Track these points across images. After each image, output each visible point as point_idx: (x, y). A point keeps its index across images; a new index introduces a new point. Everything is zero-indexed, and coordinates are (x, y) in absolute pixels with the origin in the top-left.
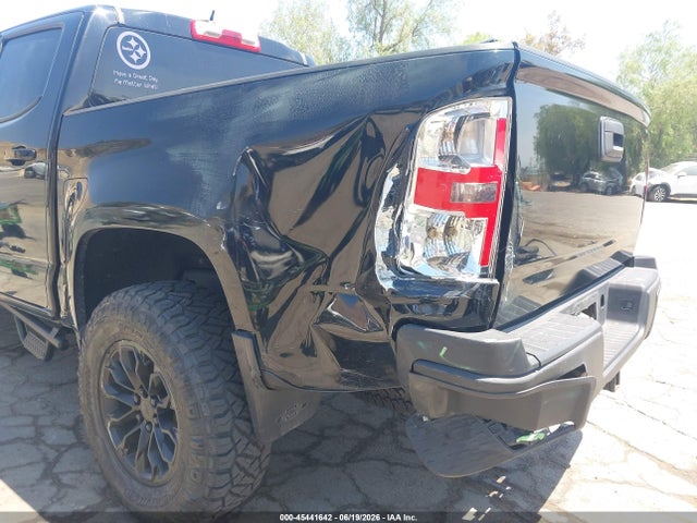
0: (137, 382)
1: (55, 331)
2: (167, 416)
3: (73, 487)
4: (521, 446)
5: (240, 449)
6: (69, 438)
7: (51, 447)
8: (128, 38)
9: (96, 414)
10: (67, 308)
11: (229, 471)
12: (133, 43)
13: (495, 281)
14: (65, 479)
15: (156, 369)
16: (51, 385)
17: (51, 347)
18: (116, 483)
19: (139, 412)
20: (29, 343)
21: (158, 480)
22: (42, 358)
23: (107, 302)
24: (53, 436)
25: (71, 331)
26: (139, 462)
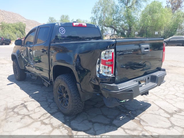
0: (63, 91)
1: (49, 82)
2: (67, 96)
3: (53, 109)
4: (121, 103)
5: (79, 102)
6: (52, 101)
7: (49, 102)
8: (61, 28)
9: (56, 96)
10: (52, 78)
11: (77, 106)
12: (62, 29)
13: (114, 76)
14: (52, 107)
15: (66, 88)
16: (49, 92)
17: (49, 85)
18: (60, 108)
19: (63, 96)
20: (45, 84)
21: (66, 107)
22: (47, 86)
23: (58, 77)
24: (49, 100)
25: (52, 82)
26: (63, 104)
